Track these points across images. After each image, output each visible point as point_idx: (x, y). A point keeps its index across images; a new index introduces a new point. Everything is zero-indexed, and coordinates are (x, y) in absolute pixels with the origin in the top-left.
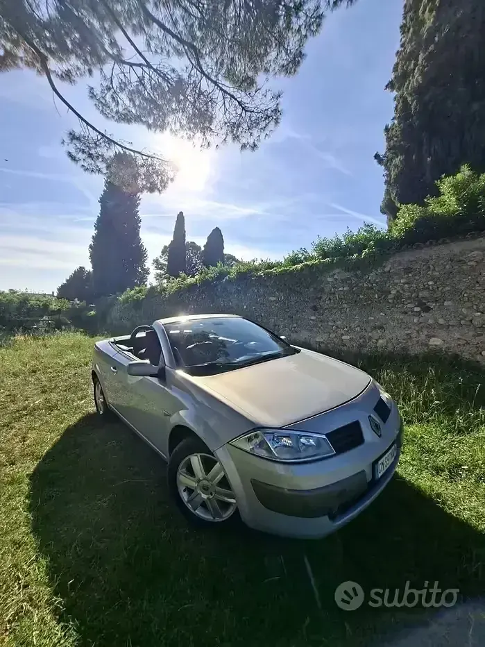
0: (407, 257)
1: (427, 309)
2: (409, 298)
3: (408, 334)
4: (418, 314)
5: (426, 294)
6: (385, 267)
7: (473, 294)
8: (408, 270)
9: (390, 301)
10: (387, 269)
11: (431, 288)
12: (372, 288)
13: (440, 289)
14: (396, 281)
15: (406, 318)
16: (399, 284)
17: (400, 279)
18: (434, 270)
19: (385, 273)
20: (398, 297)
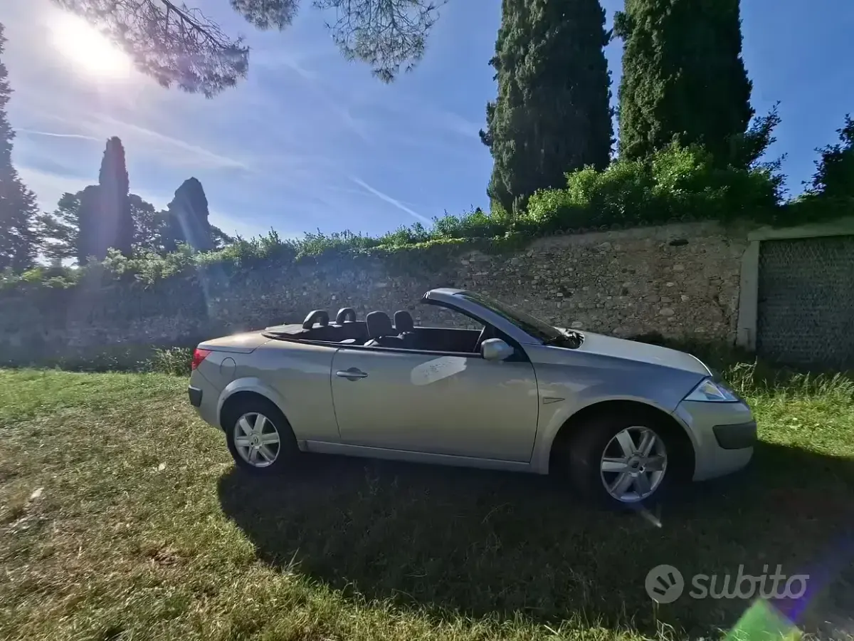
0: (548, 243)
1: (568, 295)
2: (551, 284)
3: (552, 320)
4: (560, 299)
5: (566, 279)
6: (527, 251)
7: (605, 280)
8: (550, 256)
9: (533, 287)
10: (529, 254)
11: (571, 274)
12: (514, 273)
13: (579, 275)
14: (539, 266)
15: (551, 304)
16: (542, 270)
17: (543, 264)
18: (573, 257)
19: (528, 257)
20: (542, 283)
